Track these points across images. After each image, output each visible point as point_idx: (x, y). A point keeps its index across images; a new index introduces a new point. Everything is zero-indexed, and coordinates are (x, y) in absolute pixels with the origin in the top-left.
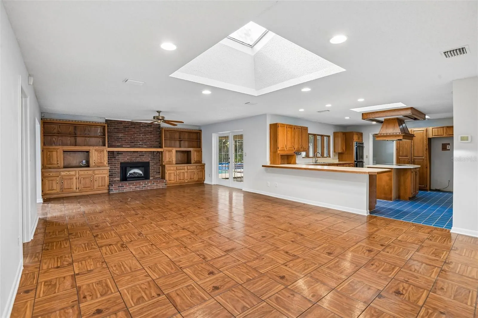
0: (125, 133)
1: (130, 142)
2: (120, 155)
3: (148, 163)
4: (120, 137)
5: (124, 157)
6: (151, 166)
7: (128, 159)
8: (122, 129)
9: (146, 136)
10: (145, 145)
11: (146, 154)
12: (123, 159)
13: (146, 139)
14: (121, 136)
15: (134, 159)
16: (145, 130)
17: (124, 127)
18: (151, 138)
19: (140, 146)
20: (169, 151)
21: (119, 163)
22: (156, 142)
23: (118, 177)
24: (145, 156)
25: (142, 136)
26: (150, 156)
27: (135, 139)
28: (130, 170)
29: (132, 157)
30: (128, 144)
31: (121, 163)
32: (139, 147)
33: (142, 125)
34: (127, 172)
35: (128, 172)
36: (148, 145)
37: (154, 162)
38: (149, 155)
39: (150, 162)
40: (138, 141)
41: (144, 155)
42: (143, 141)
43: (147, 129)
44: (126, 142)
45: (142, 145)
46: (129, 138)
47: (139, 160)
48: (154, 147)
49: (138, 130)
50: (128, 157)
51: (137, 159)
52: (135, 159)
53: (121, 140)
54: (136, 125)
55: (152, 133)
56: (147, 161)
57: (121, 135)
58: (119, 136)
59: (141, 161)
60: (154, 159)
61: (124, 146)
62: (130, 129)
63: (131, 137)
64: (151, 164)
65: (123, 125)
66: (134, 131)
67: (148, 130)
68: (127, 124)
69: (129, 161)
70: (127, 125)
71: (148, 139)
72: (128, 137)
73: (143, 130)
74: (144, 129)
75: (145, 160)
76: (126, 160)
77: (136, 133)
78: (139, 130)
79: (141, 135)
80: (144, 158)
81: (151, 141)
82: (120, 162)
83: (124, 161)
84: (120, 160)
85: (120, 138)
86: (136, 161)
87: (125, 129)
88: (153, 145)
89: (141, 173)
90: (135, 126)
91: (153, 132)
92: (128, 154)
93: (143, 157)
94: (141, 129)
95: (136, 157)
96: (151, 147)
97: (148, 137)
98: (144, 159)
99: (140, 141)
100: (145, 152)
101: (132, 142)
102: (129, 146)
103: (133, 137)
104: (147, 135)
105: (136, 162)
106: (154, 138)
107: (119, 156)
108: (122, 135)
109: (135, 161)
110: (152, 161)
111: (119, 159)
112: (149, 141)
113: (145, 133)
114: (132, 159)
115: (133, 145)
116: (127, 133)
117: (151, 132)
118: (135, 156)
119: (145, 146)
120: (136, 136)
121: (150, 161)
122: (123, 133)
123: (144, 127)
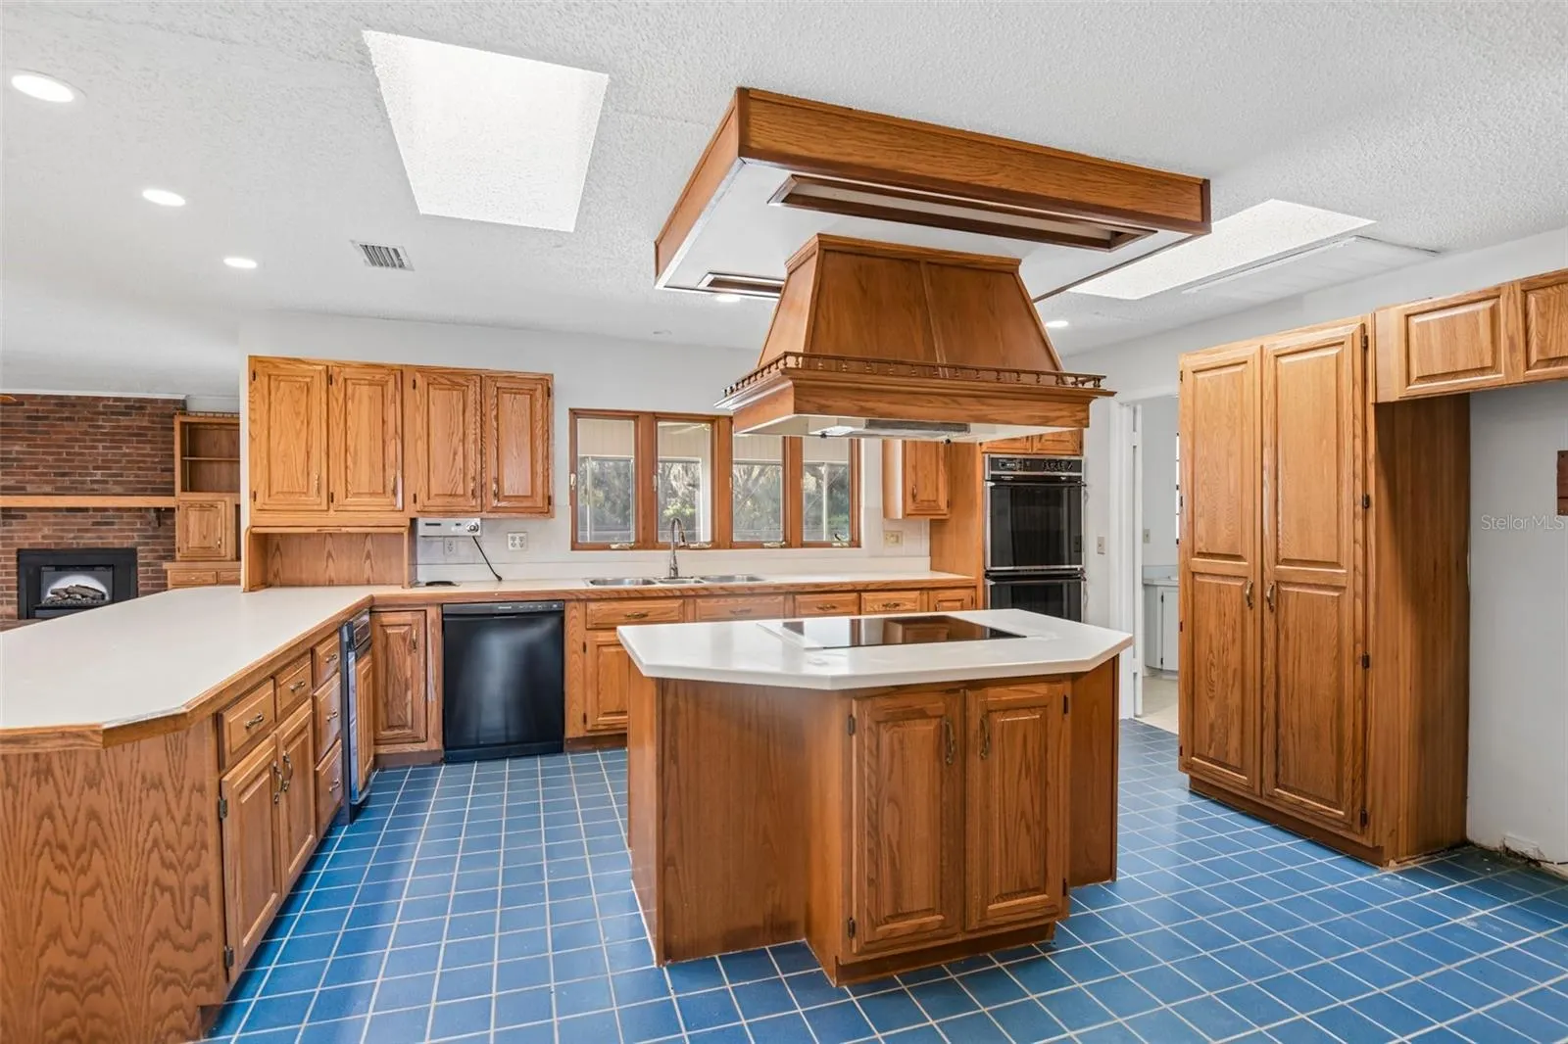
0: (34, 439)
1: (56, 474)
2: (14, 521)
3: (131, 553)
4: (14, 456)
5: (32, 531)
6: (143, 565)
7: (44, 537)
8: (23, 425)
9: (120, 448)
10: (116, 483)
11: (122, 517)
12: (27, 538)
13: (119, 462)
14: (18, 452)
15: (72, 535)
16: (114, 427)
17: (29, 418)
18: (139, 455)
19: (95, 486)
20: (201, 506)
21: (10, 552)
22: (163, 470)
23: (9, 603)
24: (116, 527)
25: (104, 448)
26: (139, 526)
27: (72, 461)
28: (55, 580)
29: (63, 530)
30: (47, 482)
31: (19, 551)
32: (92, 493)
33: (105, 406)
34: (43, 585)
35: (49, 586)
36: (130, 482)
37: (156, 551)
38: (134, 524)
39: (139, 548)
40: (87, 468)
41: (112, 524)
42: (110, 468)
43: (124, 421)
44: (36, 474)
45: (106, 482)
46: (50, 458)
47: (90, 540)
48: (153, 490)
49: (84, 426)
50: (46, 531)
51: (82, 538)
52: (74, 538)
53: (18, 467)
54: (78, 408)
55: (146, 435)
56: (125, 546)
57: (17, 448)
58: (10, 452)
59: (99, 543)
60: (158, 537)
61: (29, 488)
62: (55, 426)
63: (60, 454)
64: (146, 557)
65: (26, 411)
66: (69, 433)
67: (127, 427)
68: (41, 404)
69: (50, 544)
70: (41, 408)
71: (128, 462)
72: (44, 453)
73: (107, 426)
74: (111, 421)
75: (116, 541)
76: (40, 540)
77: (77, 440)
78: (90, 426)
79: (100, 445)
80: (111, 535)
81: (139, 469)
82: (15, 549)
83: (30, 544)
84: (16, 541)
85: (15, 460)
86: (78, 544)
87: (36, 425)
88: (150, 483)
89: (103, 589)
90: (77, 412)
91: (150, 433)
92: (47, 517)
93: (109, 531)
94: (100, 423)
95: (79, 530)
96: (146, 489)
97: (127, 451)
98: (114, 538)
99: (96, 468)
100: (118, 509)
101: (64, 475)
102: (48, 489)
103: (68, 454)
104: (124, 446)
105: (81, 546)
106: (155, 456)
107: (11, 525)
108: (22, 446)
109: (75, 546)
110: (147, 544)
111: (12, 538)
112: (131, 469)
113: (115, 439)
114: (62, 538)
115: (67, 484)
116: (41, 439)
117: (140, 434)
118: (74, 524)
119: (118, 489)
120: (77, 450)
121: (139, 544)
122: (27, 439)
123: (113, 413)
